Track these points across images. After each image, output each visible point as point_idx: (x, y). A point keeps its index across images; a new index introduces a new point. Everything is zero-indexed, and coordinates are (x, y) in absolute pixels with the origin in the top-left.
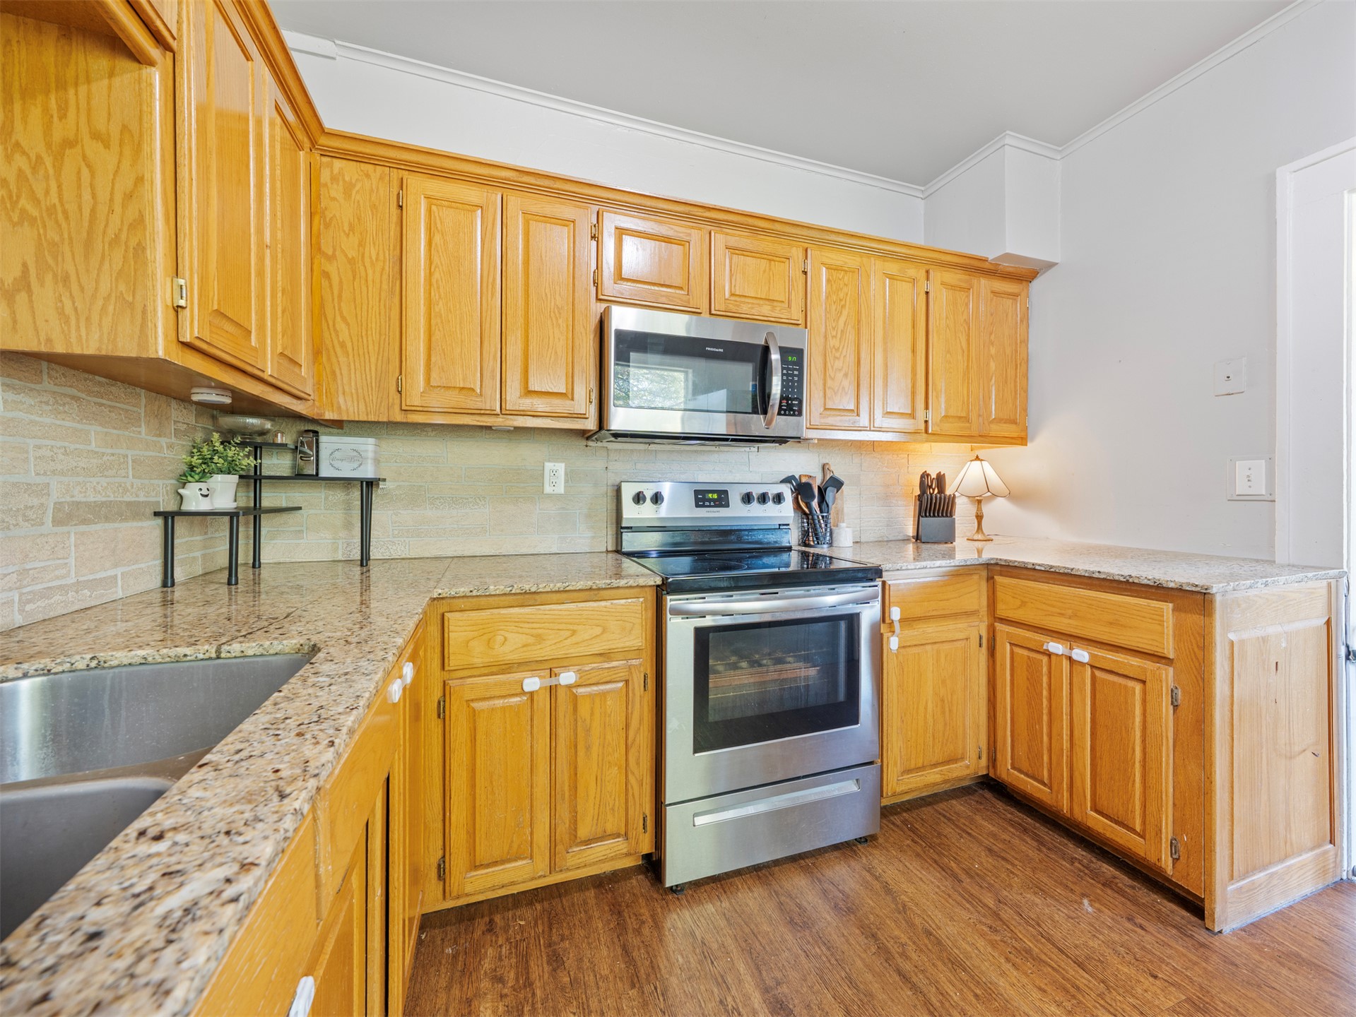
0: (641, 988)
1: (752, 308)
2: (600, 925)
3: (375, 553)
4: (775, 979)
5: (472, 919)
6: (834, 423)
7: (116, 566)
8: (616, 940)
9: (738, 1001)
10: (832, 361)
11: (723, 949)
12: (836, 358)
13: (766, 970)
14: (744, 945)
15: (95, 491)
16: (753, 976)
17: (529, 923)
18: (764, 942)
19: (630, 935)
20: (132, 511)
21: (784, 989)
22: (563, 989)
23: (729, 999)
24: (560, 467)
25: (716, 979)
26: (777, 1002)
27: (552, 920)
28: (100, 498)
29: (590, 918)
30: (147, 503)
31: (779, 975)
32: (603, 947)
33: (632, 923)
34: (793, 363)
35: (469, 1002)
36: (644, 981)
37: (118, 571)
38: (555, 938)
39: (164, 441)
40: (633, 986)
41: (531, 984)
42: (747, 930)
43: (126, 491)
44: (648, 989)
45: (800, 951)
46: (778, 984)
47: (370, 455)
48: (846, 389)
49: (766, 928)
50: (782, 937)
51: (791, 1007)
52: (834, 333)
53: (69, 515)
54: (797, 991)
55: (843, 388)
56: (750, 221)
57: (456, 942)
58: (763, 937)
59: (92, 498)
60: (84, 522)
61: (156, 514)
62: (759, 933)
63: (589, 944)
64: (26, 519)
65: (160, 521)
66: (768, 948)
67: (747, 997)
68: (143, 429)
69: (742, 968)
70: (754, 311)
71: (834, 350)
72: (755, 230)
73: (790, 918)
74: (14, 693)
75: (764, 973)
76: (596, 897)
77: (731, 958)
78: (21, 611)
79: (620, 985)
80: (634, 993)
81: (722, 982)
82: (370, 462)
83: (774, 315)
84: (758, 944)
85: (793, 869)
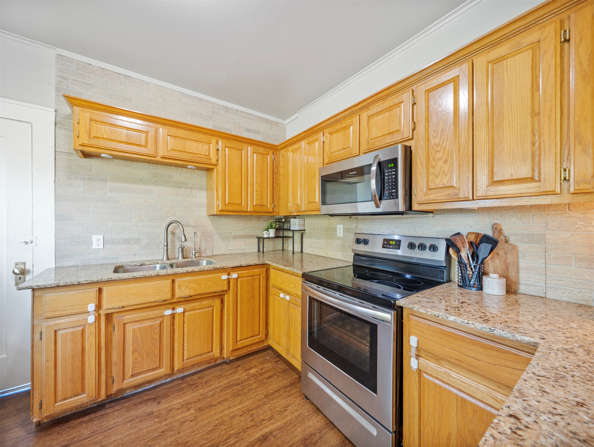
0: (265, 398)
1: (380, 142)
2: (285, 382)
3: (304, 251)
4: (276, 435)
5: (278, 357)
6: (435, 198)
7: (246, 247)
8: (280, 387)
9: (265, 424)
10: (434, 155)
11: (284, 417)
12: (436, 151)
13: (279, 432)
14: (289, 423)
15: (241, 233)
16: (276, 428)
17: (281, 367)
18: (292, 430)
19: (283, 390)
20: (251, 237)
21: (272, 439)
22: (262, 382)
23: (265, 422)
24: (342, 226)
25: (272, 417)
26: (266, 437)
27: (284, 371)
28: (242, 234)
29: (287, 379)
30: (255, 235)
31: (278, 436)
32: (277, 385)
33: (288, 389)
34: (392, 168)
35: (255, 367)
36: (267, 398)
37: (247, 248)
38: (277, 375)
39: (260, 223)
40: (265, 396)
41: (262, 375)
42: (296, 423)
43: (249, 233)
44: (265, 400)
45: (291, 444)
46: (274, 437)
47: (297, 223)
48: (446, 172)
49: (299, 430)
50: (296, 436)
51: (265, 442)
52: (435, 135)
53: (236, 237)
54: (272, 444)
55: (444, 171)
56: (378, 96)
57: (270, 358)
58: (294, 429)
59: (240, 234)
60: (239, 238)
61: (257, 237)
62: (296, 427)
63: (277, 382)
64: (227, 238)
65: (257, 239)
66: (289, 432)
67: (267, 427)
68: (254, 221)
69: (279, 424)
70: (382, 143)
71: (435, 147)
72: (384, 98)
73: (308, 438)
74: (203, 262)
75: (278, 431)
76: (295, 378)
77: (282, 419)
78: (226, 252)
79: (265, 393)
80: (263, 396)
81: (271, 418)
82: (297, 225)
83: (393, 140)
84: (291, 427)
85: (340, 438)
